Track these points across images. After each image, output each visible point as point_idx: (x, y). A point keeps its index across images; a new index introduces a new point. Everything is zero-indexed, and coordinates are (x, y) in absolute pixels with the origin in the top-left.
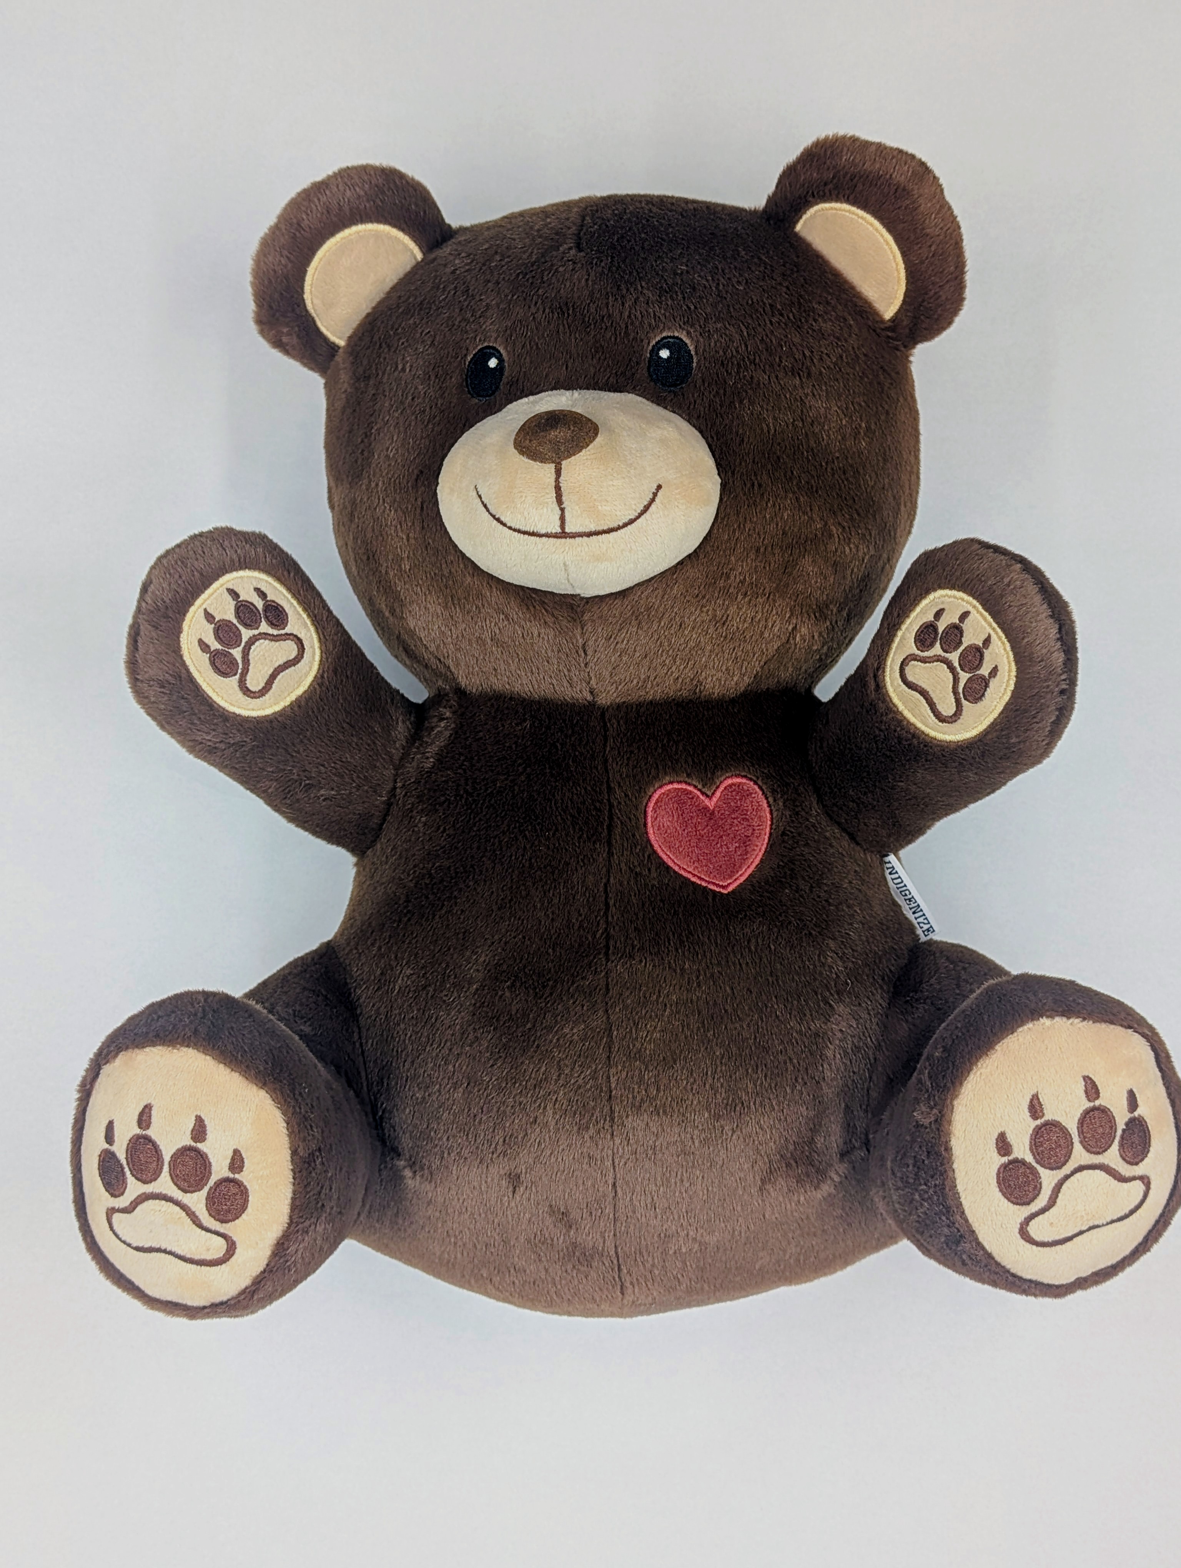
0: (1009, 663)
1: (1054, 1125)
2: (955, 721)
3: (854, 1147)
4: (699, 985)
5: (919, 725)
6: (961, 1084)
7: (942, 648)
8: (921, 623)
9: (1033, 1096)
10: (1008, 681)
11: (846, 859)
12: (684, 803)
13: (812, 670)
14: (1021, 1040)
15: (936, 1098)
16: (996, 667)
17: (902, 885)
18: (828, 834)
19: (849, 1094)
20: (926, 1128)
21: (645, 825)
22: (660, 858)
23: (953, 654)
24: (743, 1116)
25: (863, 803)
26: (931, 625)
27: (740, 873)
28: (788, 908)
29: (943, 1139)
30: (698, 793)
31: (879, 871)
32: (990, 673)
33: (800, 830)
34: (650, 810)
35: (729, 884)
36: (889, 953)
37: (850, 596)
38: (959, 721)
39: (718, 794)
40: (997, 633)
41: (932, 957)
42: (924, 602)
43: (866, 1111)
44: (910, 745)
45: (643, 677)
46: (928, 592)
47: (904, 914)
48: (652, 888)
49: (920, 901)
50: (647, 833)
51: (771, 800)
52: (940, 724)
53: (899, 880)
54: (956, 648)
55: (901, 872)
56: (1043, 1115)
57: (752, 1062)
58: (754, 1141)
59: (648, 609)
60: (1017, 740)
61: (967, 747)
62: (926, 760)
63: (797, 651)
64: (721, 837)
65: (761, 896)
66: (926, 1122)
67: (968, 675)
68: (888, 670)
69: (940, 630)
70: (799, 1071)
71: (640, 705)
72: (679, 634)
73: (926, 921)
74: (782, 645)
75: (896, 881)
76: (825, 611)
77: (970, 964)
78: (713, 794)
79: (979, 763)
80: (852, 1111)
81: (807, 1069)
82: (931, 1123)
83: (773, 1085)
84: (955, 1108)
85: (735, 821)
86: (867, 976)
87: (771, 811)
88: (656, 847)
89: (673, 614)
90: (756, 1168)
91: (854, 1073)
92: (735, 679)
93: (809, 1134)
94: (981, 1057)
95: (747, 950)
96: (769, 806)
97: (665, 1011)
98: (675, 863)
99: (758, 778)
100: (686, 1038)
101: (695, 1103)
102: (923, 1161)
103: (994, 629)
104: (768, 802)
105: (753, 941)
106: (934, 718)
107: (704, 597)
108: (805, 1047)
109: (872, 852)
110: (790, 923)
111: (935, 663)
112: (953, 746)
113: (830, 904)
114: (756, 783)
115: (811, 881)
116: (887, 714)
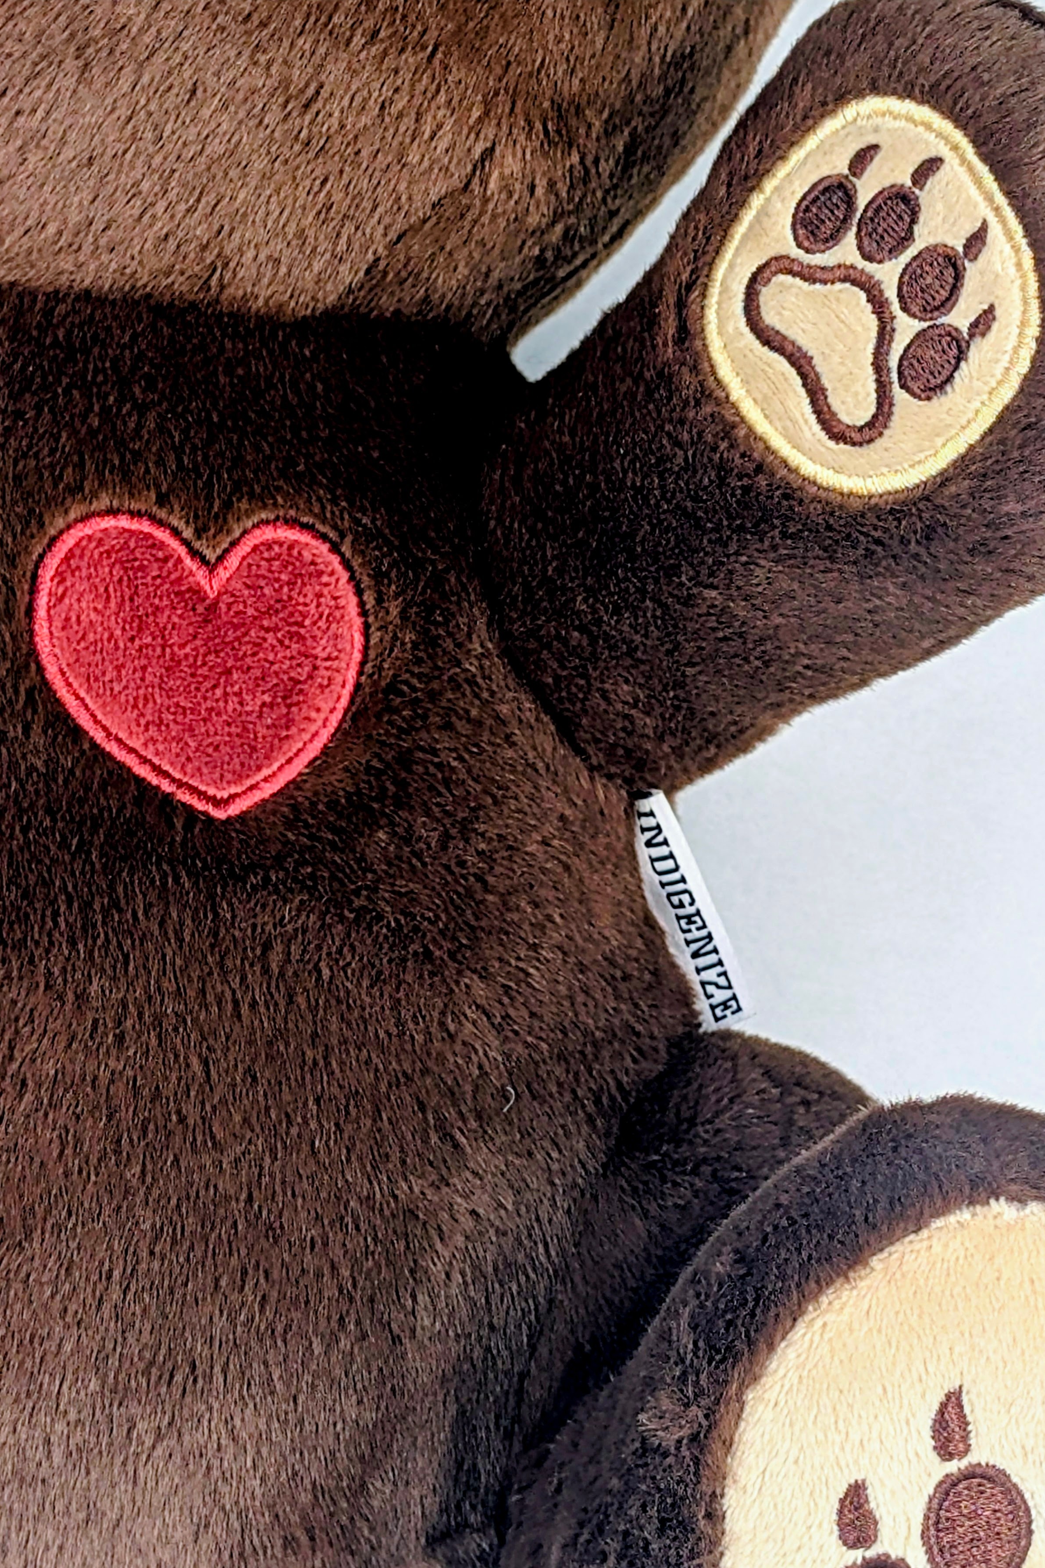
0: (1025, 302)
1: (990, 1479)
2: (870, 441)
3: (467, 1525)
4: (120, 1039)
5: (777, 442)
6: (771, 1347)
7: (860, 248)
8: (814, 178)
9: (948, 1396)
10: (1016, 350)
11: (543, 784)
12: (142, 568)
13: (518, 286)
14: (937, 1248)
15: (703, 1377)
16: (992, 308)
17: (676, 876)
18: (504, 709)
19: (470, 1383)
20: (665, 1455)
21: (30, 611)
22: (59, 702)
23: (888, 265)
24: (188, 1399)
25: (607, 637)
26: (841, 186)
27: (265, 772)
28: (379, 880)
29: (705, 1487)
30: (182, 551)
31: (622, 831)
32: (974, 325)
33: (435, 685)
34: (47, 574)
35: (233, 797)
36: (622, 1042)
37: (639, 98)
38: (879, 443)
39: (233, 561)
40: (1003, 222)
41: (729, 1065)
42: (830, 126)
43: (508, 1435)
44: (746, 490)
45: (74, 217)
46: (841, 98)
47: (668, 955)
48: (29, 774)
49: (714, 926)
50: (32, 633)
51: (369, 598)
52: (831, 444)
53: (669, 864)
54: (894, 251)
55: (679, 845)
56: (967, 1450)
57: (234, 1261)
58: (209, 1468)
59: (116, 32)
60: (1020, 508)
61: (892, 511)
62: (784, 535)
63: (485, 219)
64: (228, 672)
65: (311, 837)
66: (668, 1439)
67: (918, 325)
68: (715, 291)
69: (862, 200)
70: (351, 1299)
71: (55, 296)
72: (186, 115)
73: (722, 981)
74: (450, 194)
75: (661, 866)
76: (573, 122)
77: (821, 1094)
78: (221, 559)
79: (916, 557)
80: (474, 1429)
81: (372, 1300)
82: (679, 1441)
83: (280, 1328)
84: (747, 1409)
85: (270, 636)
86: (560, 1085)
87: (366, 626)
88: (52, 672)
89: (178, 58)
90: (206, 1542)
91: (492, 1327)
92: (317, 267)
93: (356, 1470)
94: (830, 1282)
95: (257, 968)
96: (363, 613)
97: (21, 1096)
98: (96, 721)
99: (342, 536)
100: (66, 1175)
101: (68, 1347)
102: (647, 1543)
103: (997, 210)
104: (361, 604)
105: (279, 948)
106: (817, 428)
107: (263, 25)
108: (375, 1239)
109: (610, 777)
110: (380, 917)
111: (838, 286)
112: (857, 504)
113: (487, 888)
114: (335, 549)
115: (447, 821)
116: (698, 403)
